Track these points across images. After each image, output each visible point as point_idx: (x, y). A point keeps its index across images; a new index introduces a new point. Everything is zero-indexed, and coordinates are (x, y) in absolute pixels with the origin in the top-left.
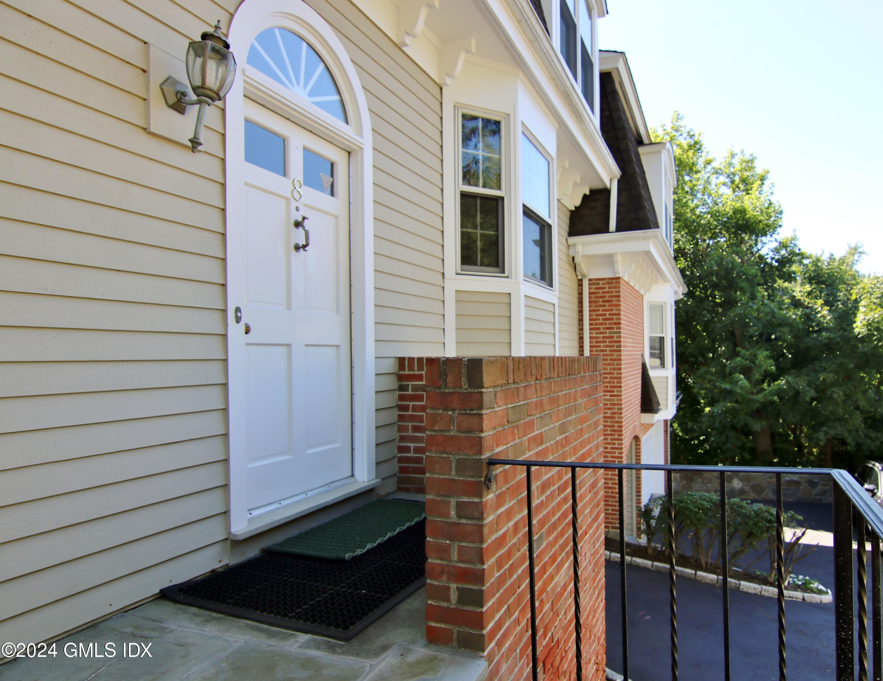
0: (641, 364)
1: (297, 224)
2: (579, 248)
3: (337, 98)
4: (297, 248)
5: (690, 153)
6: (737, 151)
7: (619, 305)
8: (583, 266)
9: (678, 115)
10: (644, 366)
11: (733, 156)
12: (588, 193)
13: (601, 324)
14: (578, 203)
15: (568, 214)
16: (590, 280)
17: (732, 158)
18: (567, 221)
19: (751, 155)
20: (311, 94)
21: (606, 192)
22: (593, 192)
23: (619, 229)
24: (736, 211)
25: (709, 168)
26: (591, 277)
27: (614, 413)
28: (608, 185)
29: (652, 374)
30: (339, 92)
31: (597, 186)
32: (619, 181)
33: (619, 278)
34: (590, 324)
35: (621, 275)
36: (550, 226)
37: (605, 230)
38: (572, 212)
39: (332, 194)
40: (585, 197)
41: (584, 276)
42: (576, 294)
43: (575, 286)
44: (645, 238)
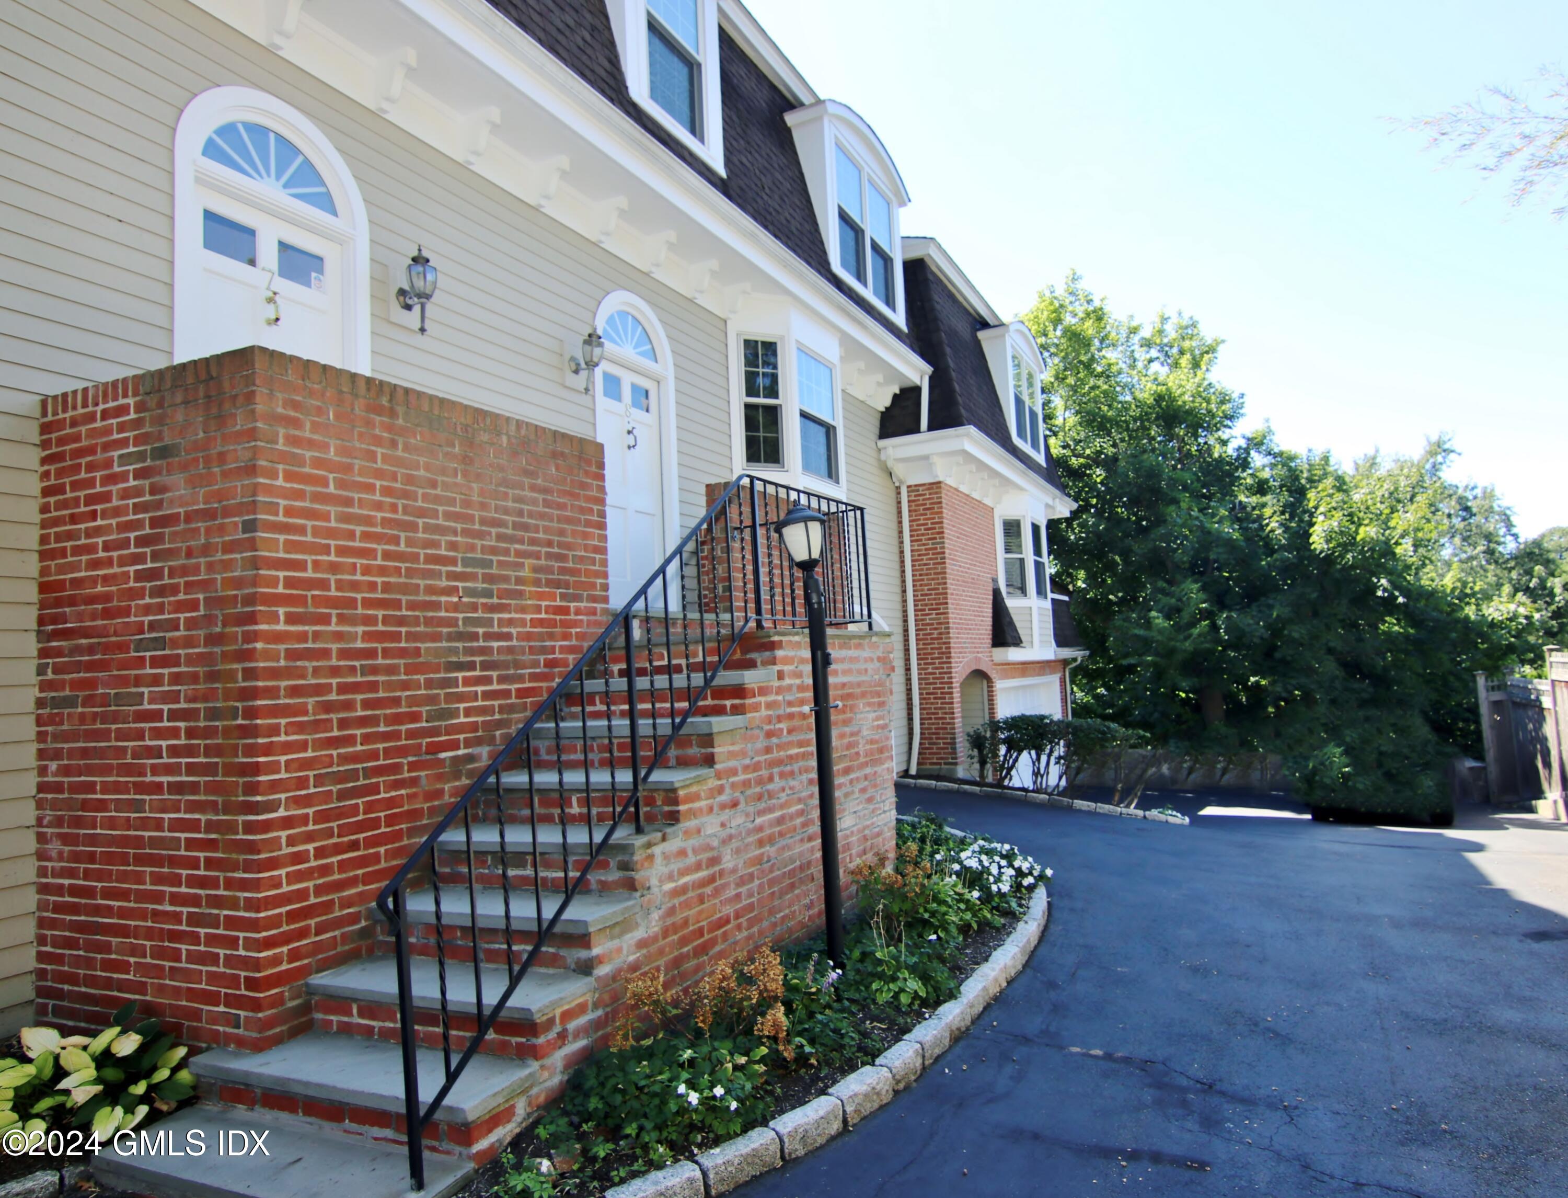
0: (991, 589)
1: (629, 432)
2: (890, 451)
3: (649, 347)
4: (629, 447)
5: (1088, 323)
6: (1171, 312)
7: (941, 513)
8: (899, 471)
9: (1074, 274)
10: (996, 593)
11: (1164, 320)
12: (898, 392)
13: (923, 535)
14: (888, 402)
15: (878, 416)
16: (909, 487)
17: (1162, 324)
18: (878, 424)
19: (1191, 318)
20: (635, 348)
21: (917, 390)
22: (903, 390)
23: (931, 428)
24: (1159, 398)
25: (1136, 339)
26: (909, 483)
27: (941, 634)
28: (918, 383)
29: (1012, 603)
30: (651, 343)
31: (907, 384)
32: (931, 378)
33: (939, 482)
34: (911, 536)
35: (941, 479)
36: (834, 428)
37: (916, 430)
38: (882, 413)
39: (647, 411)
40: (895, 396)
41: (901, 482)
42: (894, 504)
43: (893, 494)
44: (957, 436)
